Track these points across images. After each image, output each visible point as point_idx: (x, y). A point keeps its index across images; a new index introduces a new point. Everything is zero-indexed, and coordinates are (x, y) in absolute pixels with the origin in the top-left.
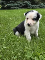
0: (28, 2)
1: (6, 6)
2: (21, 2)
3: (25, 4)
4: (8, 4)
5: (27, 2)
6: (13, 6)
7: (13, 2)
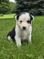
2: (35, 10)
3: (39, 12)
5: (41, 9)
7: (27, 10)
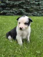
0: (23, 10)
1: (2, 12)
4: (4, 11)
6: (8, 13)
